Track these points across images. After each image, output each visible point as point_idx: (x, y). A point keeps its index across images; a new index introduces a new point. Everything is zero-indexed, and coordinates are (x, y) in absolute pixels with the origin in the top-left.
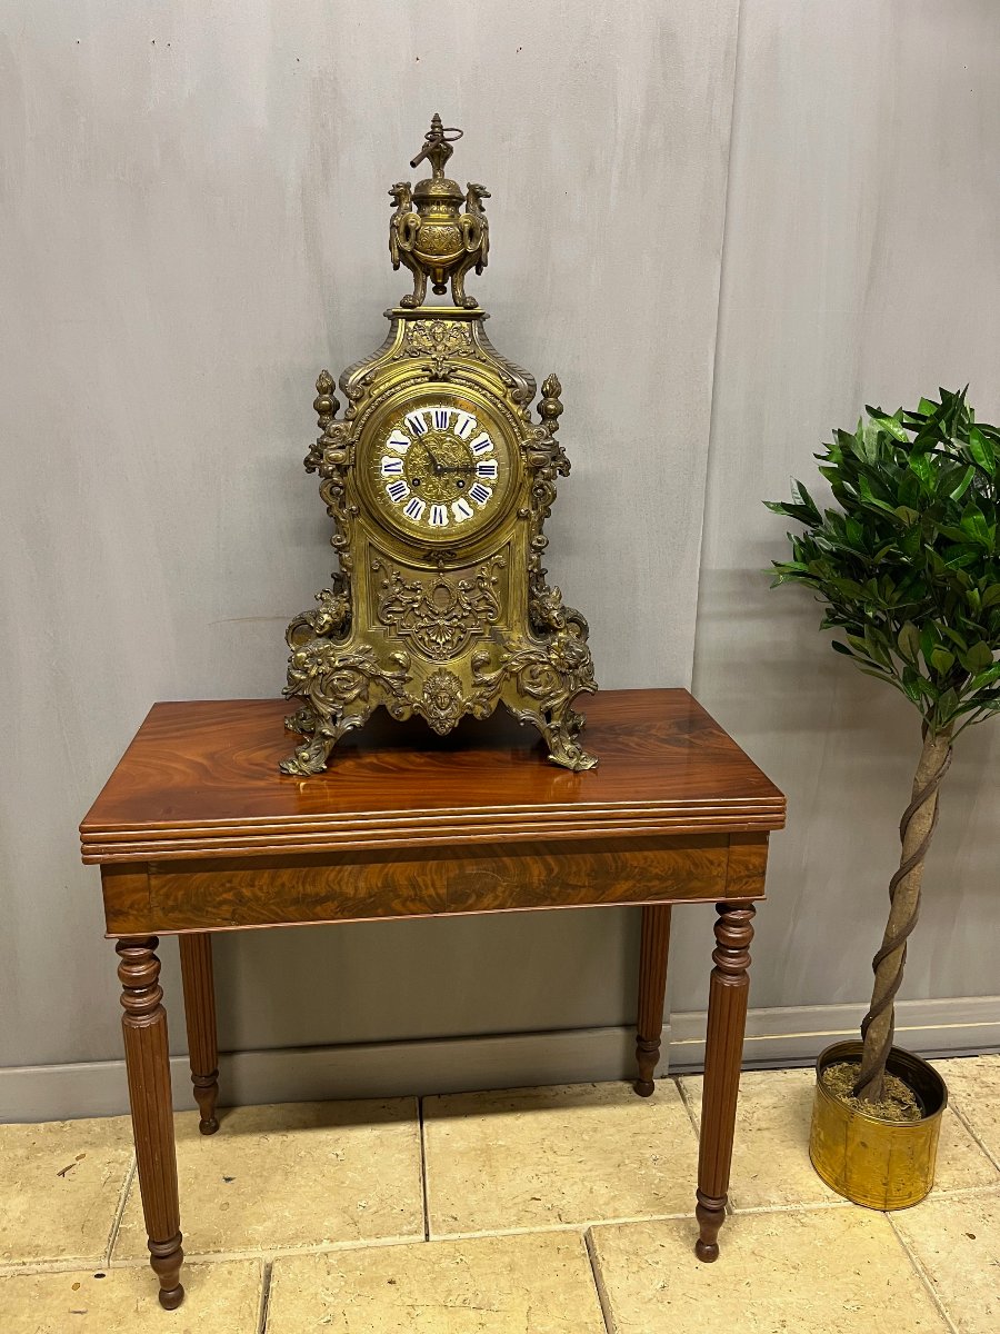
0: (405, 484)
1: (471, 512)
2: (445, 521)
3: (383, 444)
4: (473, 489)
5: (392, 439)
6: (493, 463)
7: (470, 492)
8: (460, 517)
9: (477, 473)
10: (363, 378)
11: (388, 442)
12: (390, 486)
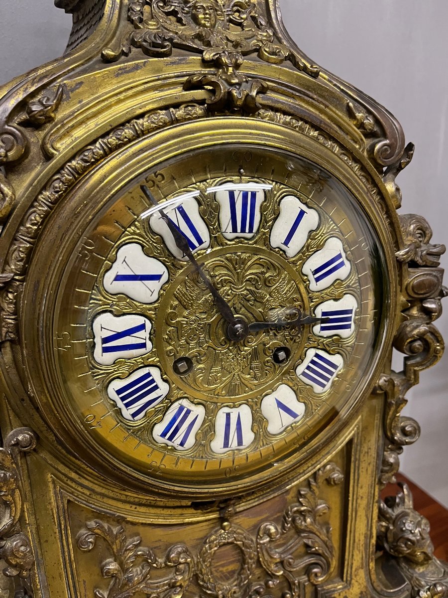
0: (155, 373)
1: (299, 408)
2: (248, 437)
3: (95, 284)
4: (307, 362)
5: (119, 268)
6: (348, 302)
7: (301, 369)
8: (277, 422)
9: (317, 329)
10: (22, 106)
11: (110, 276)
12: (118, 384)
